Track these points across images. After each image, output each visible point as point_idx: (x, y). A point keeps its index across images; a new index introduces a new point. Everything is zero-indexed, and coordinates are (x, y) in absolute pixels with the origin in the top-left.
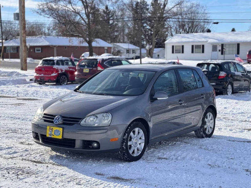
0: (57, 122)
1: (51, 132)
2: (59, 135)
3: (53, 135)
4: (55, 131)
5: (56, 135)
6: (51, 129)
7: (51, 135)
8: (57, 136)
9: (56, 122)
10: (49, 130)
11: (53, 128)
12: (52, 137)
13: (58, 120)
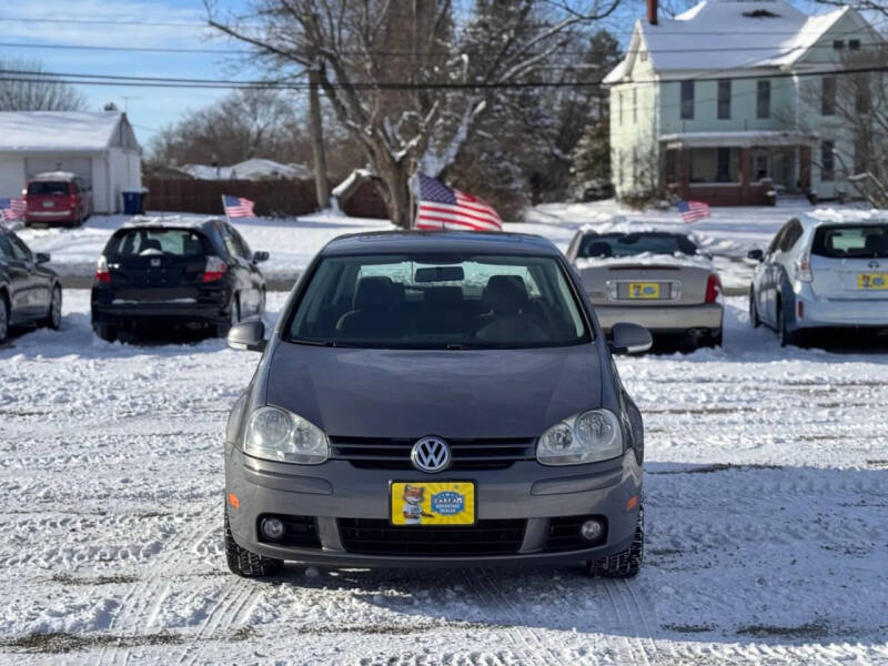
0: (436, 461)
1: (416, 503)
2: (457, 510)
3: (424, 515)
4: (433, 497)
5: (444, 514)
6: (413, 494)
7: (416, 518)
8: (451, 517)
9: (432, 464)
10: (405, 499)
11: (422, 490)
12: (424, 521)
13: (436, 454)
